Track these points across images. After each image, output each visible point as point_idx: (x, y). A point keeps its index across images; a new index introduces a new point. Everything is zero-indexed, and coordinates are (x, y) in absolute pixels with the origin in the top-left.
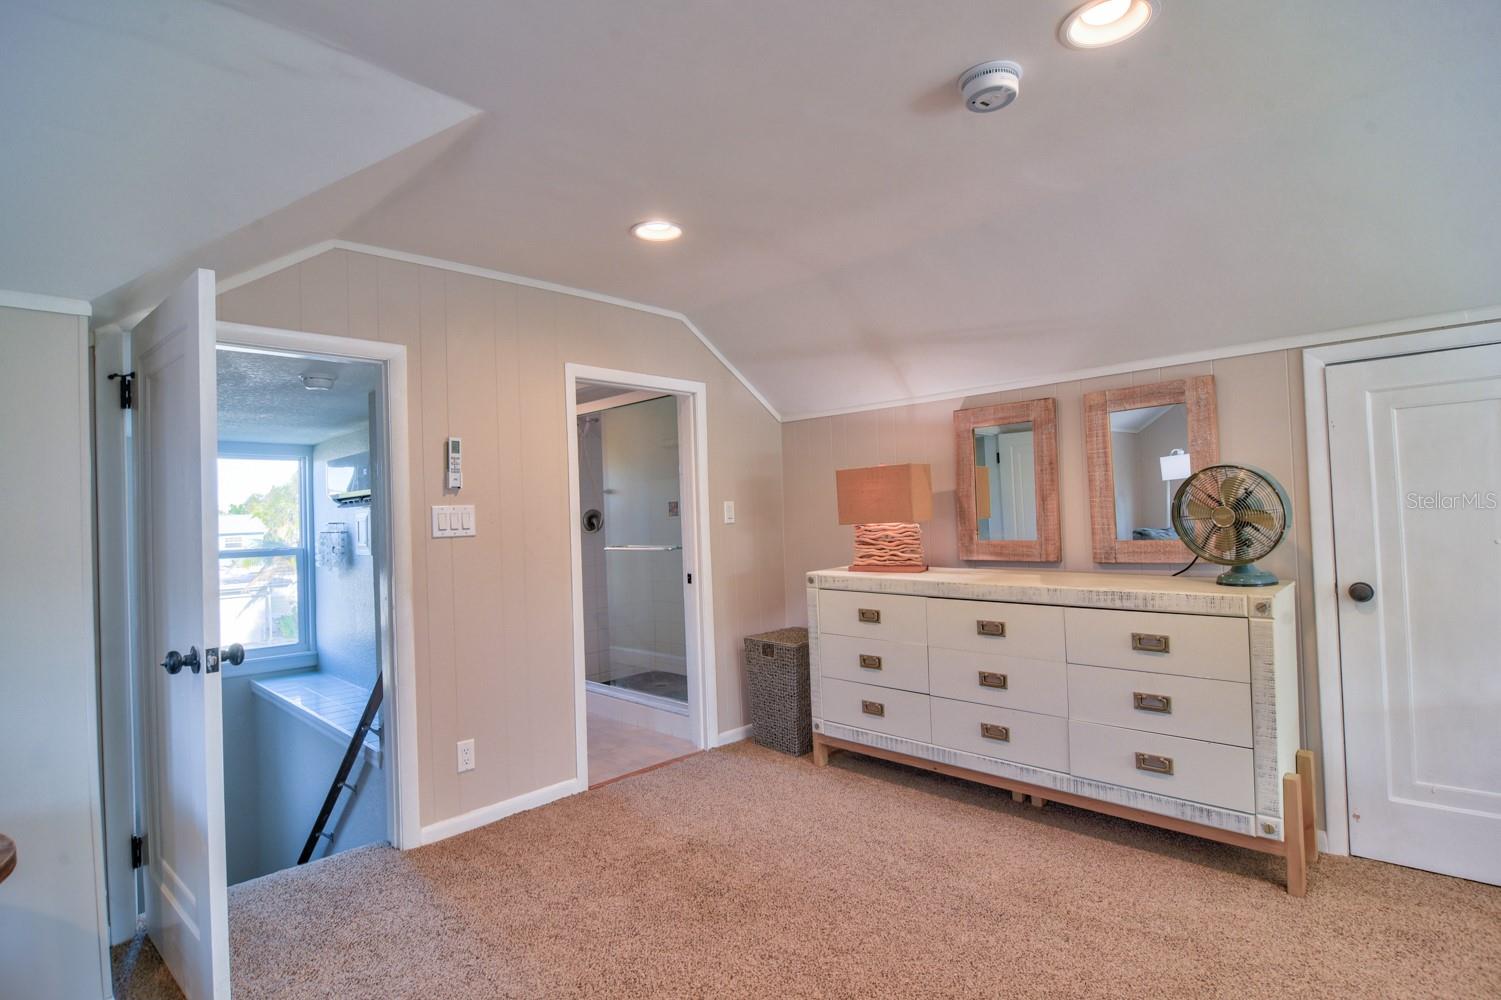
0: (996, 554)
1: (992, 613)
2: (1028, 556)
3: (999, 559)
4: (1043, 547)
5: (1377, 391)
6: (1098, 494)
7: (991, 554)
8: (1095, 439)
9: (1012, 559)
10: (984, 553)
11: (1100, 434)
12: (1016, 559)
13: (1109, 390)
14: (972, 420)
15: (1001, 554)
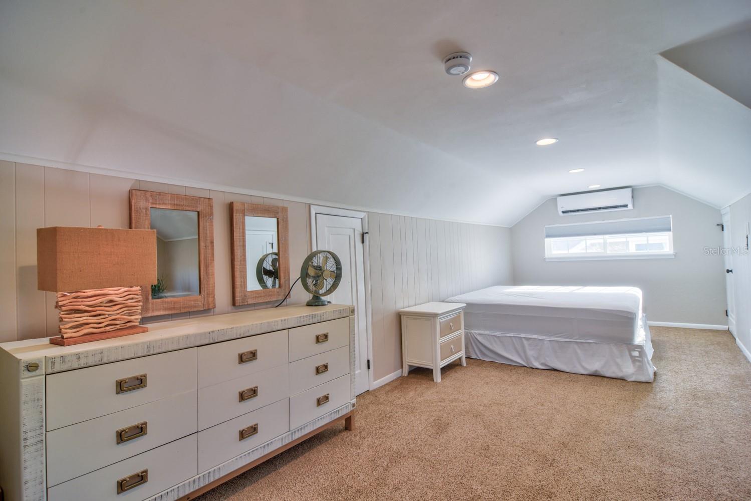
0: (170, 309)
1: (245, 346)
2: (195, 307)
3: (170, 312)
4: (206, 300)
5: (329, 227)
6: (239, 263)
7: (165, 309)
8: (238, 230)
9: (183, 311)
10: (159, 310)
11: (241, 228)
12: (186, 310)
13: (247, 203)
14: (151, 201)
15: (174, 308)
